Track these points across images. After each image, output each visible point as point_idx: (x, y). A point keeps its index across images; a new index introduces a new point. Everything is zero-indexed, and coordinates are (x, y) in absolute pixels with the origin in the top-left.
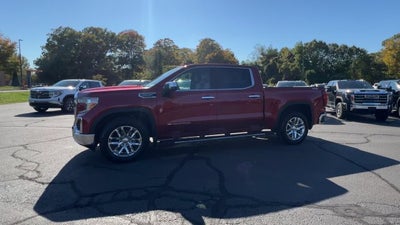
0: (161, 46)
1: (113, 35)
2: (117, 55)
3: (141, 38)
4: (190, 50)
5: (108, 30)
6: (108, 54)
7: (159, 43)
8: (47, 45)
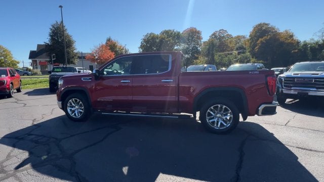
0: (216, 37)
1: (179, 33)
2: (181, 48)
3: (199, 33)
4: (244, 37)
5: (175, 31)
6: (175, 48)
7: (214, 34)
8: (141, 45)
